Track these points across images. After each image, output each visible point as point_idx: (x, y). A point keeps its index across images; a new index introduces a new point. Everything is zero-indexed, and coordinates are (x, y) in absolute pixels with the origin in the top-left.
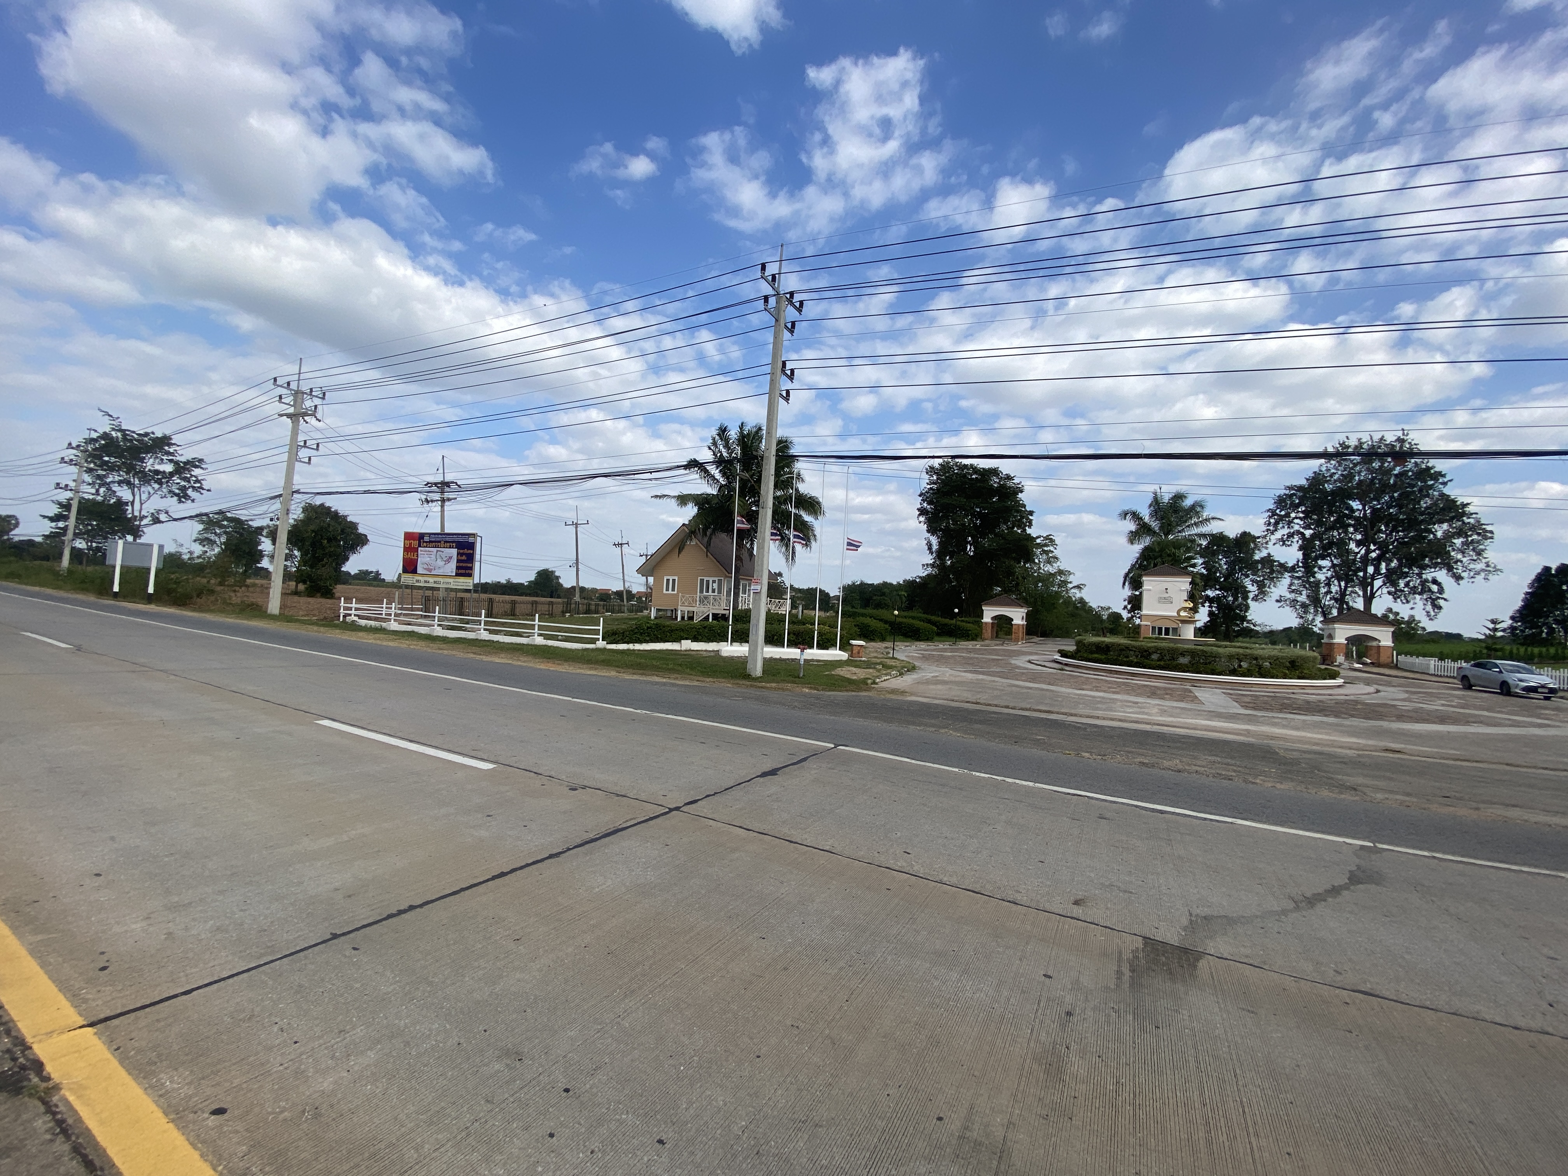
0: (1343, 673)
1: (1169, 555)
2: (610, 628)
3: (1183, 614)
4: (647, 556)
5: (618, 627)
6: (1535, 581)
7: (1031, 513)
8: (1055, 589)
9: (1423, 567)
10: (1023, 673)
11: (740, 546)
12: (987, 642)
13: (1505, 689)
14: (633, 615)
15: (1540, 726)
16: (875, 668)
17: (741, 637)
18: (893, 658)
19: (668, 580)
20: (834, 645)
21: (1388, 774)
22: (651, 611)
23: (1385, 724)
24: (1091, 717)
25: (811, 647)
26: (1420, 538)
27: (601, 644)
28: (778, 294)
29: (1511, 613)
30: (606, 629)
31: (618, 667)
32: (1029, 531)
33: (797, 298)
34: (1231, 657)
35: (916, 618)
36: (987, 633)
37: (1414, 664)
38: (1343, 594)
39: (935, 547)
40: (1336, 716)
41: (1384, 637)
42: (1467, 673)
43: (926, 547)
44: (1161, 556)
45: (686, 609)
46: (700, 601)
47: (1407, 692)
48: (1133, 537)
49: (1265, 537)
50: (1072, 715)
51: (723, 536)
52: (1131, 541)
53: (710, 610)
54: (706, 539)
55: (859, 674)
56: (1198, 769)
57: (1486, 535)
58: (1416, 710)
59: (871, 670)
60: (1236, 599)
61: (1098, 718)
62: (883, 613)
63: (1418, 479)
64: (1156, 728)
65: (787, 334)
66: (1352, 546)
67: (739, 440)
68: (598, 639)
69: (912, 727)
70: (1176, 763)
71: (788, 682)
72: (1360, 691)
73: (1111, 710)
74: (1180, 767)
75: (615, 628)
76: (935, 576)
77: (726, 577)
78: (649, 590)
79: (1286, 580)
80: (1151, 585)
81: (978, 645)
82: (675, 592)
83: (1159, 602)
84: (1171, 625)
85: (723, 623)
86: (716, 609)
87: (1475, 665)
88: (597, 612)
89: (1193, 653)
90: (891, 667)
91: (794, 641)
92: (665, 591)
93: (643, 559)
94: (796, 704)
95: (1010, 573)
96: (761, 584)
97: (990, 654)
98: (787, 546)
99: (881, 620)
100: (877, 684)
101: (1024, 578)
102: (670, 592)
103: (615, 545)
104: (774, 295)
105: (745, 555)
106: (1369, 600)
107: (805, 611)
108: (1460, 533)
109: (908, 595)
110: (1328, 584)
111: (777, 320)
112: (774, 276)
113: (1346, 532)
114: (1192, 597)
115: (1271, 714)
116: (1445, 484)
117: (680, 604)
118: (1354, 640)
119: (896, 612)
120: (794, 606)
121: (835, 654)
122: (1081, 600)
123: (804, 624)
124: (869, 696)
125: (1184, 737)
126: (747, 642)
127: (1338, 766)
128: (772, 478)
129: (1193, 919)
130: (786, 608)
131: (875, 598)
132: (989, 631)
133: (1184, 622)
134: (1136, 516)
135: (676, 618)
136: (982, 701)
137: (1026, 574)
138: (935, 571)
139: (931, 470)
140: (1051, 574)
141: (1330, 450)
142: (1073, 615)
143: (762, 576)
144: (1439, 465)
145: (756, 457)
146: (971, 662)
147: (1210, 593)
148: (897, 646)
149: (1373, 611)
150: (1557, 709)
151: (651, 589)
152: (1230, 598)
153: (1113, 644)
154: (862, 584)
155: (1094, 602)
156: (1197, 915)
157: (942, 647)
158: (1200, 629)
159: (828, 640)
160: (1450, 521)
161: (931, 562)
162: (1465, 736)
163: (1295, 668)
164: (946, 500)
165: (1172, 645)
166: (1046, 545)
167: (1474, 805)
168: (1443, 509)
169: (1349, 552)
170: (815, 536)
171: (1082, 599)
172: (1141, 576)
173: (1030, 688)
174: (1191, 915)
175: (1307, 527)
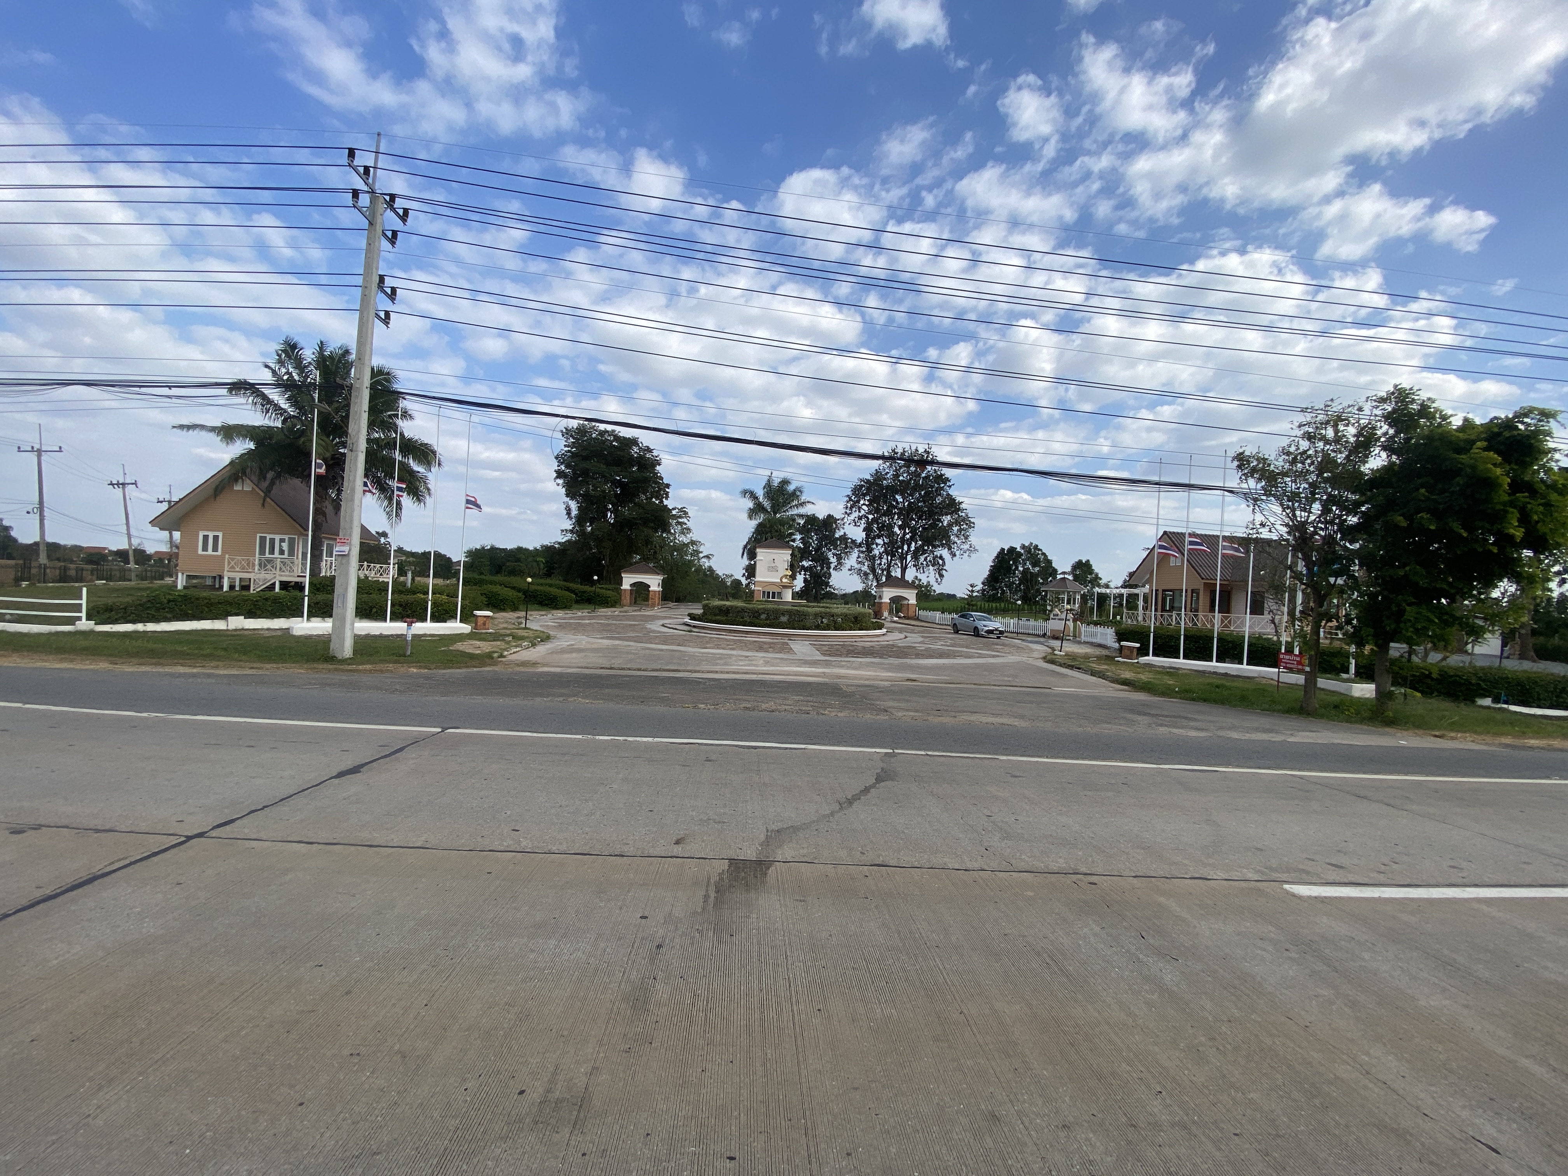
0: (887, 624)
1: (777, 531)
2: (102, 601)
3: (784, 580)
4: (169, 502)
5: (116, 600)
6: (997, 557)
7: (668, 486)
8: (689, 558)
9: (935, 547)
10: (657, 637)
11: (321, 496)
12: (626, 608)
13: (976, 632)
14: (145, 584)
15: (994, 656)
16: (503, 640)
17: (323, 609)
18: (526, 628)
19: (206, 538)
20: (453, 617)
21: (907, 697)
22: (177, 578)
23: (908, 661)
24: (711, 672)
25: (424, 620)
26: (934, 526)
27: (85, 625)
28: (372, 192)
29: (982, 580)
30: (92, 605)
31: (111, 655)
32: (665, 502)
33: (399, 203)
34: (816, 615)
35: (554, 586)
36: (626, 599)
37: (927, 616)
38: (889, 566)
39: (574, 512)
40: (880, 657)
41: (911, 597)
42: (957, 622)
43: (565, 512)
44: (771, 532)
45: (238, 576)
46: (260, 565)
47: (923, 637)
48: (752, 513)
49: (843, 519)
50: (696, 672)
51: (297, 482)
52: (750, 517)
53: (277, 577)
54: (265, 484)
55: (485, 647)
56: (787, 707)
57: (971, 525)
58: (927, 650)
59: (499, 643)
60: (822, 569)
61: (717, 672)
62: (515, 580)
63: (936, 482)
64: (760, 677)
65: (385, 244)
66: (896, 530)
67: (318, 362)
68: (80, 618)
69: (538, 699)
70: (771, 705)
71: (390, 662)
72: (895, 637)
73: (727, 665)
74: (774, 707)
75: (110, 601)
76: (576, 542)
77: (301, 534)
78: (175, 550)
79: (855, 554)
80: (763, 555)
81: (616, 611)
82: (219, 553)
83: (769, 570)
84: (777, 590)
85: (297, 593)
86: (286, 576)
87: (960, 617)
88: (81, 580)
89: (790, 613)
90: (522, 638)
91: (400, 613)
92: (200, 552)
93: (164, 506)
94: (398, 687)
95: (647, 542)
96: (350, 544)
97: (627, 620)
98: (390, 499)
99: (513, 588)
100: (504, 657)
101: (661, 547)
102: (210, 552)
103: (112, 484)
104: (369, 192)
105: (329, 509)
106: (904, 570)
107: (417, 579)
108: (957, 523)
109: (547, 562)
110: (881, 558)
111: (371, 224)
112: (367, 169)
113: (893, 519)
114: (792, 567)
115: (840, 659)
116: (950, 486)
117: (226, 568)
118: (894, 600)
119: (529, 580)
120: (402, 572)
121: (456, 626)
122: (710, 569)
123: (414, 593)
124: (494, 671)
125: (780, 682)
126: (331, 616)
127: (878, 694)
128: (365, 417)
129: (769, 834)
130: (390, 575)
131: (508, 564)
132: (628, 598)
133: (785, 587)
134: (753, 496)
135: (221, 587)
136: (616, 666)
137: (663, 543)
138: (574, 537)
139: (567, 432)
140: (684, 544)
141: (886, 454)
142: (703, 582)
143: (350, 535)
144: (948, 472)
145: (342, 387)
146: (609, 628)
147: (806, 564)
148: (531, 615)
149: (906, 578)
150: (1003, 645)
151: (177, 547)
152: (819, 568)
153: (732, 607)
154: (493, 549)
155: (720, 571)
156: (772, 831)
157: (581, 614)
158: (797, 593)
159: (447, 612)
160: (951, 514)
161: (571, 527)
162: (952, 667)
163: (857, 623)
164: (584, 465)
165: (776, 606)
166: (680, 517)
167: (953, 714)
168: (948, 505)
169: (894, 533)
170: (428, 489)
171: (710, 567)
172: (755, 548)
173: (662, 650)
174: (767, 831)
175: (870, 513)
